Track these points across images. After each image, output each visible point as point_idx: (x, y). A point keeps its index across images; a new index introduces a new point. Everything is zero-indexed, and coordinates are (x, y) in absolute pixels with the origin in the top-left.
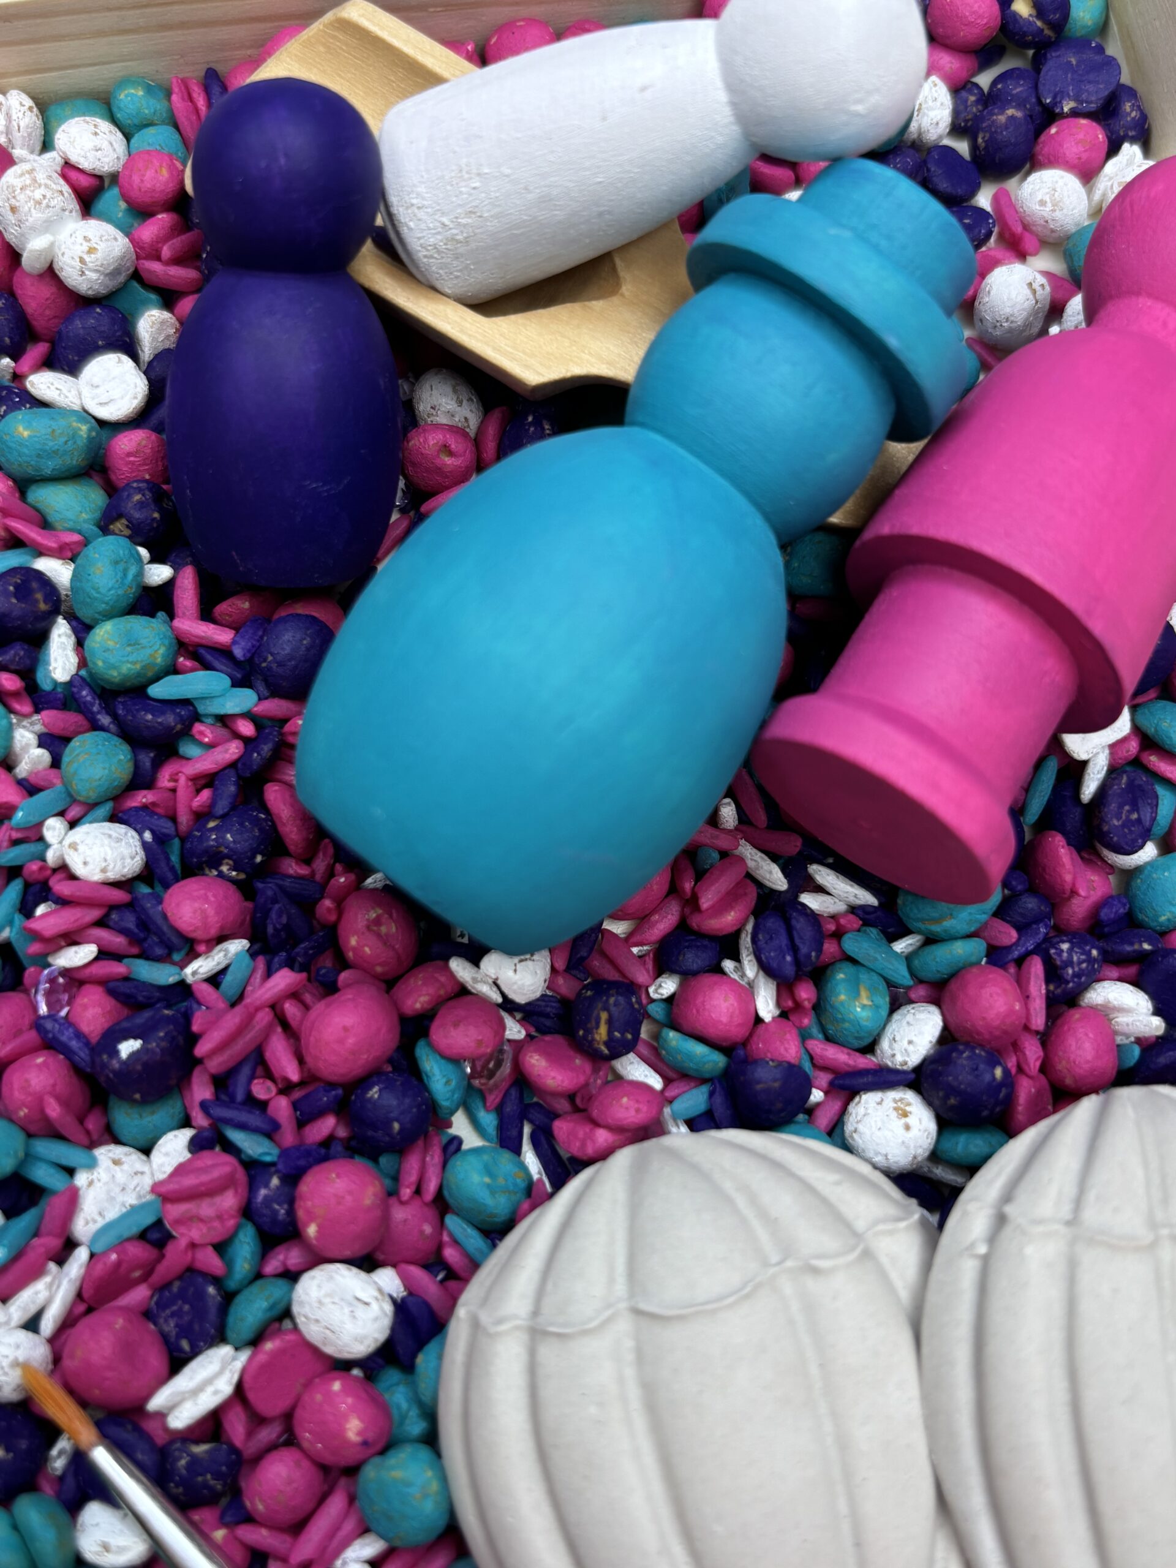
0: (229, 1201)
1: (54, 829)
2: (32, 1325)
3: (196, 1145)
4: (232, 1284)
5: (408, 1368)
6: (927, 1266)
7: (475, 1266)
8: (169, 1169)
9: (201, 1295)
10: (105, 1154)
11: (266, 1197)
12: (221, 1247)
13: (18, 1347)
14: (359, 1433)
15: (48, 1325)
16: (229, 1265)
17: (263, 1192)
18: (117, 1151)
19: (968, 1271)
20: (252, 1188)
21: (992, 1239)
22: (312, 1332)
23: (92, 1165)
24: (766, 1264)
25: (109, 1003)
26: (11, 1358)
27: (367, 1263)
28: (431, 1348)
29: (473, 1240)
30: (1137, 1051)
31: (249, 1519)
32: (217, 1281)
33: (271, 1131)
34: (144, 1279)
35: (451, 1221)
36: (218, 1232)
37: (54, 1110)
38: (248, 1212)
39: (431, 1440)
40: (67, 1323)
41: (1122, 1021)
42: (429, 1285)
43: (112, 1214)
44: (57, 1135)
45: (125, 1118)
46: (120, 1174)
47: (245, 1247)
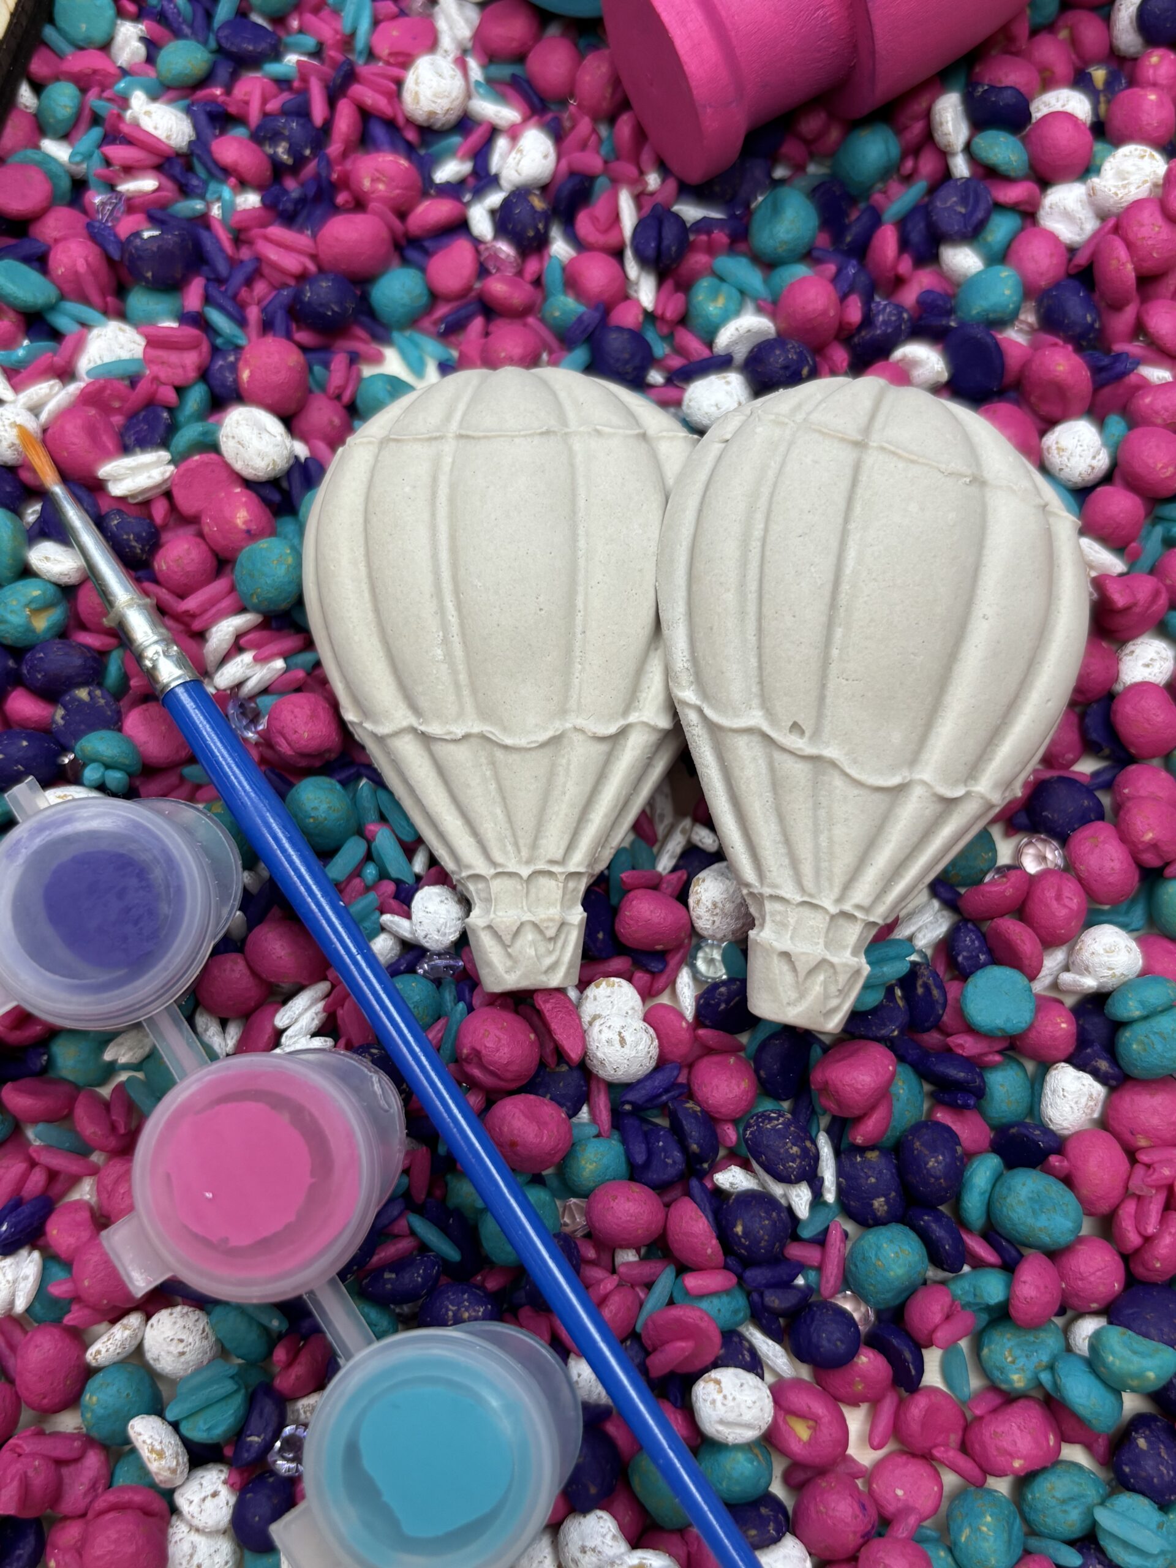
1: (138, 98)
2: (34, 410)
4: (180, 416)
9: (158, 417)
10: (113, 324)
11: (221, 366)
12: (180, 390)
13: (18, 415)
14: (245, 523)
15: (46, 413)
16: (182, 402)
17: (220, 363)
18: (121, 326)
20: (212, 358)
22: (230, 457)
23: (103, 325)
24: (564, 425)
26: (12, 420)
31: (156, 580)
32: (170, 411)
36: (179, 378)
37: (92, 289)
38: (204, 375)
43: (109, 359)
44: (85, 300)
45: (136, 303)
46: (122, 338)
47: (197, 396)
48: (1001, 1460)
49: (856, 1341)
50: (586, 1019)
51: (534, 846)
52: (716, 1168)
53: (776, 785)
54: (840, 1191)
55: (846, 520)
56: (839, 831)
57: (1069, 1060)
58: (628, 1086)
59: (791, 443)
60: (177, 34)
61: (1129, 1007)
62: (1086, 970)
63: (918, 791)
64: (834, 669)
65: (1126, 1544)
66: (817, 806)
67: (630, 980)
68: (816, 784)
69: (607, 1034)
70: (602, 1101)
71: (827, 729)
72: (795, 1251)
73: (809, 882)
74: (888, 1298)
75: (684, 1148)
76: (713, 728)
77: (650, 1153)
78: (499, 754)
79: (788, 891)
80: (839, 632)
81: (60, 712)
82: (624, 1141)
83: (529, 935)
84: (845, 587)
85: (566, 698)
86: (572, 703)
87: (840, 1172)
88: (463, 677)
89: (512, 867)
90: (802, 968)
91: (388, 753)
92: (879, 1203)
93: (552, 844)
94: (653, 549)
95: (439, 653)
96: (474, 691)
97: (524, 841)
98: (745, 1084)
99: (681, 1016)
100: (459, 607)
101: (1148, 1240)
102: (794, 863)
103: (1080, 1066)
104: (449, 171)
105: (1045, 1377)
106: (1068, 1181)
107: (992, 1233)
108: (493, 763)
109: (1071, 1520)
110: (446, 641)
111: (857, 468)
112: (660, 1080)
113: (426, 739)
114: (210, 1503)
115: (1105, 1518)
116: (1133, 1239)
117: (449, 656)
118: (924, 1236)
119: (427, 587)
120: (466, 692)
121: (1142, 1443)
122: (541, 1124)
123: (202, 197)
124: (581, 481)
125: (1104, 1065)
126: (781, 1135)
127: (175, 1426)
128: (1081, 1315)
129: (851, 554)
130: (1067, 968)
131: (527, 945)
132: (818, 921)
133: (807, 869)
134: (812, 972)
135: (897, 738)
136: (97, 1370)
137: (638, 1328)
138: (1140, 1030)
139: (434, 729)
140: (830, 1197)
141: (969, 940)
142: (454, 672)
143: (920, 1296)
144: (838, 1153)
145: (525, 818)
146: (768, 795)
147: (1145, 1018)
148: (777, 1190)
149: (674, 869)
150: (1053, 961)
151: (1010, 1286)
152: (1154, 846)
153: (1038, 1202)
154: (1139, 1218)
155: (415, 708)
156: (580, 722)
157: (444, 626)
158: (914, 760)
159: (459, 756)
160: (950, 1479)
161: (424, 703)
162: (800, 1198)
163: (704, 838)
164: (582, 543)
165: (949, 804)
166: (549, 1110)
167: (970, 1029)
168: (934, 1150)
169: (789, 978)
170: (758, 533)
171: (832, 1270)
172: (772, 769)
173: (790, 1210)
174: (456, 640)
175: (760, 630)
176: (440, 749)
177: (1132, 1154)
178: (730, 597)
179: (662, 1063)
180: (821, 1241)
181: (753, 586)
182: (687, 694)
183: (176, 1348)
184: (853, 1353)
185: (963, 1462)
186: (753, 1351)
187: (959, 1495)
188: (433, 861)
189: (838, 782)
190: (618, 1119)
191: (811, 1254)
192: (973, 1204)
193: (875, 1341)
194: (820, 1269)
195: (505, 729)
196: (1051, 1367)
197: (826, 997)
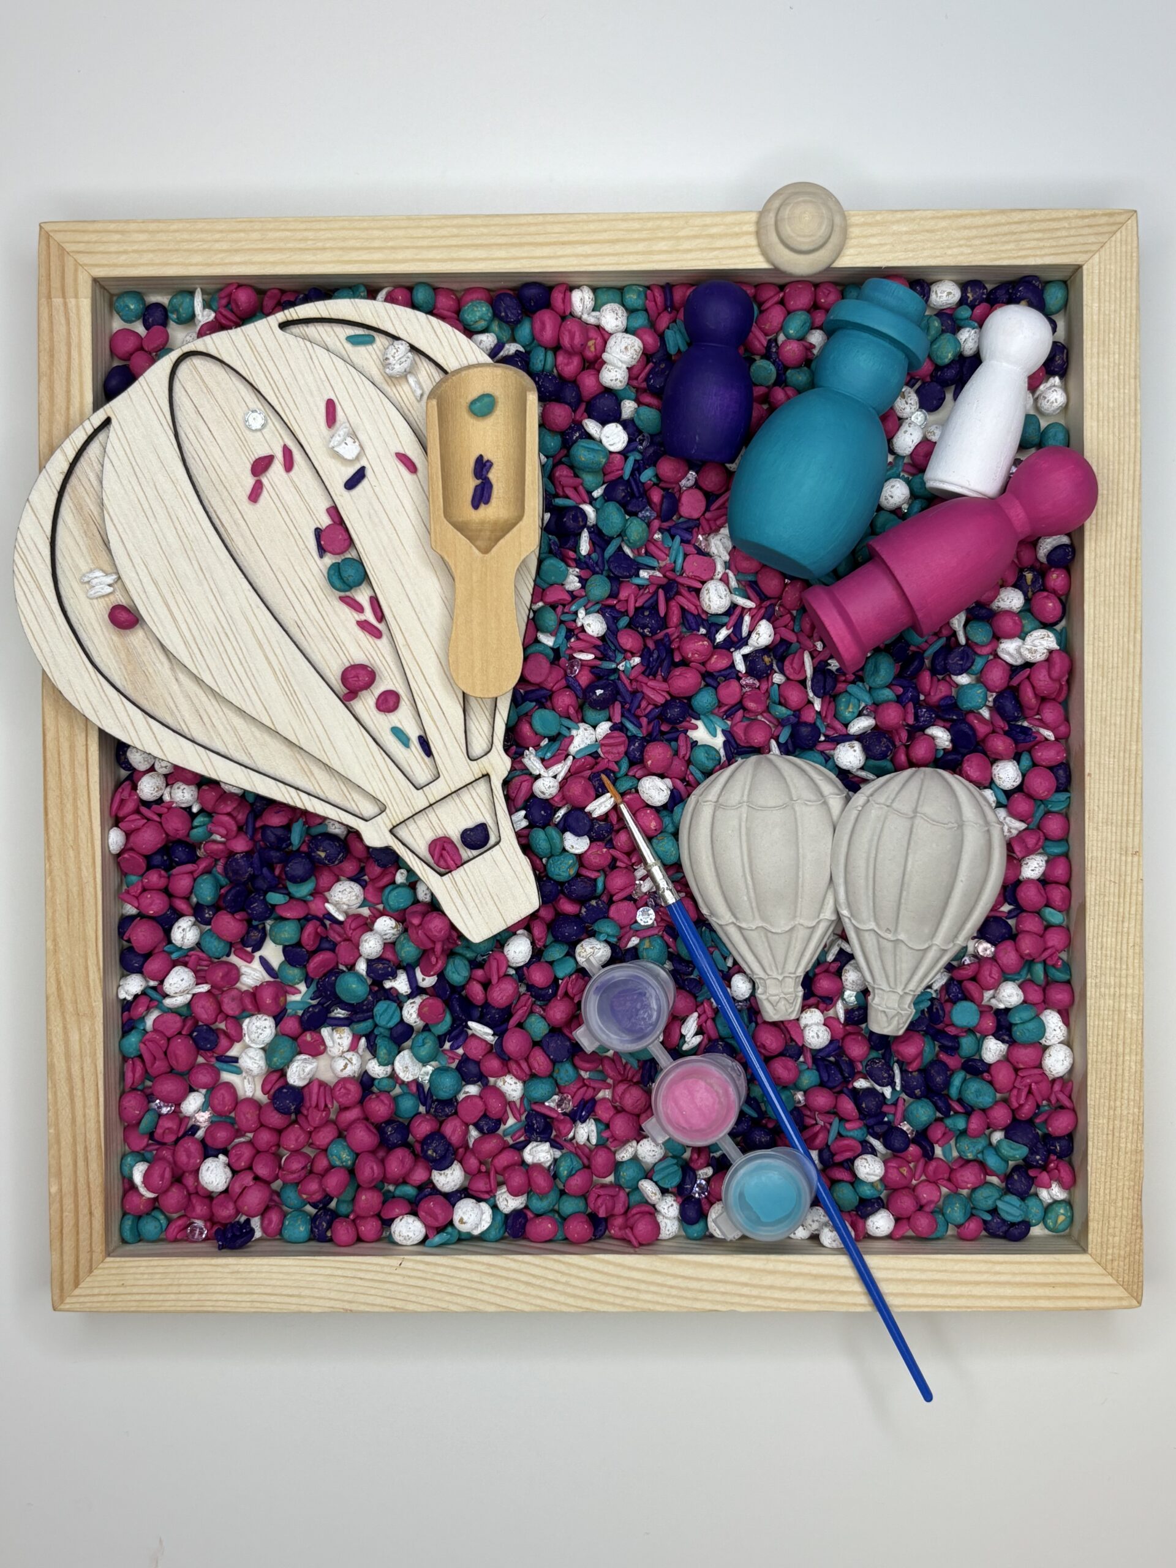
0: (622, 749)
1: (582, 613)
2: (555, 777)
3: (612, 729)
4: (619, 775)
5: (672, 811)
6: (843, 810)
7: (698, 784)
8: (603, 735)
10: (582, 726)
11: (634, 749)
12: (617, 763)
14: (655, 827)
15: (560, 777)
16: (620, 768)
17: (634, 747)
18: (586, 726)
19: (855, 813)
20: (629, 746)
21: (863, 807)
22: (645, 797)
23: (578, 728)
24: (792, 799)
25: (591, 676)
27: (662, 776)
28: (681, 805)
29: (699, 775)
30: (942, 753)
31: (614, 847)
32: (614, 772)
33: (640, 726)
34: (591, 768)
35: (691, 767)
36: (618, 758)
37: (572, 711)
38: (626, 753)
39: (676, 835)
40: (565, 779)
41: (938, 741)
42: (680, 786)
43: (582, 746)
44: (569, 718)
45: (591, 714)
46: (587, 734)
47: (625, 764)
48: (964, 1184)
49: (908, 1142)
50: (802, 1026)
51: (784, 967)
52: (854, 1080)
53: (880, 949)
54: (902, 1086)
55: (908, 849)
56: (904, 966)
57: (993, 1035)
58: (820, 1050)
59: (886, 818)
60: (594, 573)
61: (1015, 1019)
62: (1000, 1001)
63: (934, 948)
64: (903, 906)
65: (1007, 1213)
66: (895, 955)
67: (817, 1008)
68: (895, 948)
69: (812, 1034)
70: (809, 1055)
71: (899, 929)
72: (885, 1109)
73: (892, 984)
74: (920, 1127)
75: (842, 1075)
76: (857, 929)
77: (829, 1076)
78: (769, 934)
79: (885, 986)
80: (904, 893)
81: (584, 910)
82: (818, 1070)
83: (783, 1002)
84: (907, 877)
85: (796, 911)
86: (798, 913)
87: (902, 1079)
88: (754, 905)
89: (775, 975)
90: (890, 1016)
91: (723, 930)
92: (918, 1092)
93: (790, 967)
94: (829, 851)
95: (745, 898)
96: (759, 910)
97: (780, 966)
98: (865, 1048)
99: (838, 1019)
100: (752, 878)
101: (1021, 1106)
102: (887, 977)
103: (997, 1038)
104: (722, 635)
105: (980, 1156)
106: (991, 1083)
107: (960, 1101)
108: (767, 937)
109: (989, 1204)
110: (748, 892)
111: (912, 826)
112: (832, 1047)
113: (740, 928)
114: (671, 1209)
115: (1000, 1204)
116: (1015, 1105)
117: (749, 898)
118: (935, 1104)
119: (741, 874)
120: (755, 910)
121: (1016, 1177)
122: (789, 1070)
123: (614, 661)
124: (800, 828)
125: (1006, 1038)
126: (880, 1069)
127: (656, 1183)
128: (995, 1130)
129: (910, 863)
130: (994, 997)
131: (782, 1005)
132: (896, 997)
133: (892, 979)
134: (893, 1017)
135: (926, 931)
136: (622, 1163)
137: (829, 1143)
138: (1020, 1027)
139: (744, 925)
140: (898, 1088)
141: (955, 989)
142: (751, 903)
143: (933, 1127)
144: (901, 1071)
145: (780, 958)
146: (877, 952)
147: (1023, 1023)
148: (878, 1088)
149: (835, 960)
150: (988, 994)
151: (968, 1122)
152: (1029, 955)
153: (978, 1093)
154: (1018, 1097)
155: (734, 915)
156: (802, 921)
157: (747, 888)
158: (933, 936)
159: (753, 936)
160: (944, 1190)
161: (738, 915)
162: (887, 1091)
163: (845, 946)
164: (801, 851)
165: (945, 951)
166: (790, 1063)
167: (953, 1025)
168: (939, 1075)
169: (885, 1019)
170: (873, 855)
171: (899, 1115)
172: (878, 942)
173: (883, 1094)
174: (751, 891)
175: (874, 893)
176: (746, 933)
177: (1017, 1070)
178: (862, 882)
179: (831, 1042)
180: (895, 1104)
181: (871, 875)
182: (845, 912)
183: (652, 1154)
184: (908, 1146)
185: (949, 1184)
186: (872, 1147)
187: (947, 1196)
188: (735, 963)
189: (904, 948)
190: (815, 1060)
191: (892, 1109)
192: (954, 1092)
193: (915, 1141)
194: (895, 1114)
195: (772, 925)
196: (982, 1152)
197: (899, 1024)
